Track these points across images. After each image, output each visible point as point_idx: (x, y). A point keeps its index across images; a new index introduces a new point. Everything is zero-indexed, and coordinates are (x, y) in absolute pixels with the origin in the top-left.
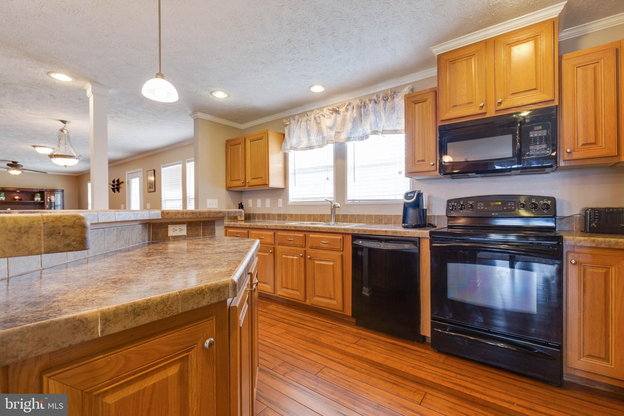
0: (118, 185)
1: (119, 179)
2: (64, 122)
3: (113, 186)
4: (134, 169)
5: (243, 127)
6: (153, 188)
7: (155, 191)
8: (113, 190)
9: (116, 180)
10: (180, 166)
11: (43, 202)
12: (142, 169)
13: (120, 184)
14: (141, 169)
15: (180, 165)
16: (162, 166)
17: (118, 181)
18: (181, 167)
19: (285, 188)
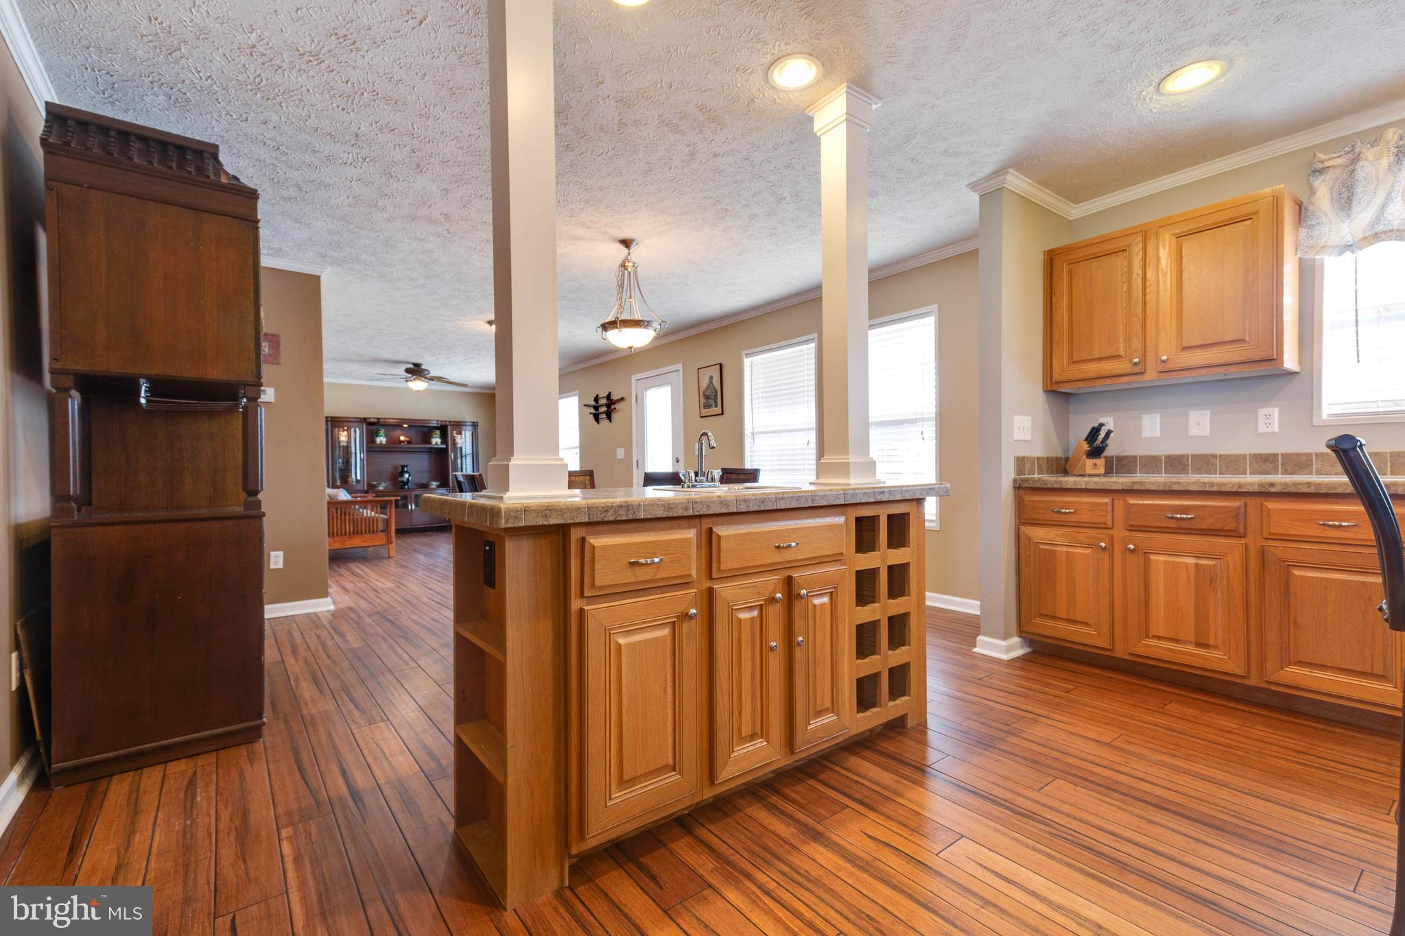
0: (608, 406)
1: (610, 393)
2: (626, 243)
3: (596, 408)
4: (656, 368)
5: (1076, 212)
6: (716, 406)
7: (723, 414)
8: (597, 417)
9: (603, 394)
10: (811, 348)
11: (444, 446)
12: (681, 365)
13: (614, 404)
14: (679, 366)
15: (813, 345)
16: (744, 352)
17: (609, 396)
18: (813, 350)
19: (1299, 373)
